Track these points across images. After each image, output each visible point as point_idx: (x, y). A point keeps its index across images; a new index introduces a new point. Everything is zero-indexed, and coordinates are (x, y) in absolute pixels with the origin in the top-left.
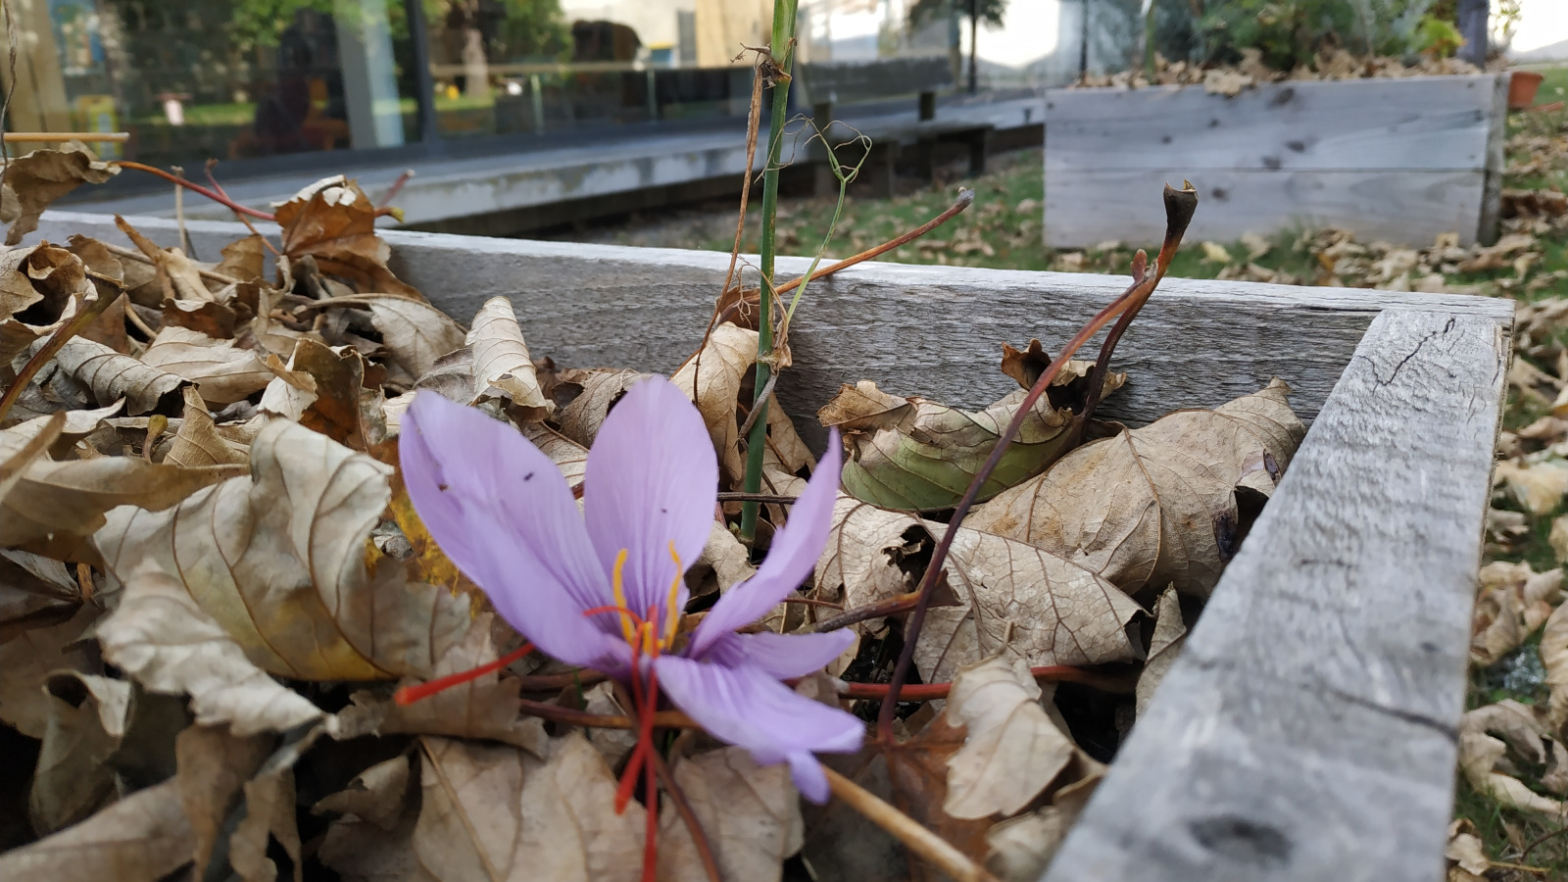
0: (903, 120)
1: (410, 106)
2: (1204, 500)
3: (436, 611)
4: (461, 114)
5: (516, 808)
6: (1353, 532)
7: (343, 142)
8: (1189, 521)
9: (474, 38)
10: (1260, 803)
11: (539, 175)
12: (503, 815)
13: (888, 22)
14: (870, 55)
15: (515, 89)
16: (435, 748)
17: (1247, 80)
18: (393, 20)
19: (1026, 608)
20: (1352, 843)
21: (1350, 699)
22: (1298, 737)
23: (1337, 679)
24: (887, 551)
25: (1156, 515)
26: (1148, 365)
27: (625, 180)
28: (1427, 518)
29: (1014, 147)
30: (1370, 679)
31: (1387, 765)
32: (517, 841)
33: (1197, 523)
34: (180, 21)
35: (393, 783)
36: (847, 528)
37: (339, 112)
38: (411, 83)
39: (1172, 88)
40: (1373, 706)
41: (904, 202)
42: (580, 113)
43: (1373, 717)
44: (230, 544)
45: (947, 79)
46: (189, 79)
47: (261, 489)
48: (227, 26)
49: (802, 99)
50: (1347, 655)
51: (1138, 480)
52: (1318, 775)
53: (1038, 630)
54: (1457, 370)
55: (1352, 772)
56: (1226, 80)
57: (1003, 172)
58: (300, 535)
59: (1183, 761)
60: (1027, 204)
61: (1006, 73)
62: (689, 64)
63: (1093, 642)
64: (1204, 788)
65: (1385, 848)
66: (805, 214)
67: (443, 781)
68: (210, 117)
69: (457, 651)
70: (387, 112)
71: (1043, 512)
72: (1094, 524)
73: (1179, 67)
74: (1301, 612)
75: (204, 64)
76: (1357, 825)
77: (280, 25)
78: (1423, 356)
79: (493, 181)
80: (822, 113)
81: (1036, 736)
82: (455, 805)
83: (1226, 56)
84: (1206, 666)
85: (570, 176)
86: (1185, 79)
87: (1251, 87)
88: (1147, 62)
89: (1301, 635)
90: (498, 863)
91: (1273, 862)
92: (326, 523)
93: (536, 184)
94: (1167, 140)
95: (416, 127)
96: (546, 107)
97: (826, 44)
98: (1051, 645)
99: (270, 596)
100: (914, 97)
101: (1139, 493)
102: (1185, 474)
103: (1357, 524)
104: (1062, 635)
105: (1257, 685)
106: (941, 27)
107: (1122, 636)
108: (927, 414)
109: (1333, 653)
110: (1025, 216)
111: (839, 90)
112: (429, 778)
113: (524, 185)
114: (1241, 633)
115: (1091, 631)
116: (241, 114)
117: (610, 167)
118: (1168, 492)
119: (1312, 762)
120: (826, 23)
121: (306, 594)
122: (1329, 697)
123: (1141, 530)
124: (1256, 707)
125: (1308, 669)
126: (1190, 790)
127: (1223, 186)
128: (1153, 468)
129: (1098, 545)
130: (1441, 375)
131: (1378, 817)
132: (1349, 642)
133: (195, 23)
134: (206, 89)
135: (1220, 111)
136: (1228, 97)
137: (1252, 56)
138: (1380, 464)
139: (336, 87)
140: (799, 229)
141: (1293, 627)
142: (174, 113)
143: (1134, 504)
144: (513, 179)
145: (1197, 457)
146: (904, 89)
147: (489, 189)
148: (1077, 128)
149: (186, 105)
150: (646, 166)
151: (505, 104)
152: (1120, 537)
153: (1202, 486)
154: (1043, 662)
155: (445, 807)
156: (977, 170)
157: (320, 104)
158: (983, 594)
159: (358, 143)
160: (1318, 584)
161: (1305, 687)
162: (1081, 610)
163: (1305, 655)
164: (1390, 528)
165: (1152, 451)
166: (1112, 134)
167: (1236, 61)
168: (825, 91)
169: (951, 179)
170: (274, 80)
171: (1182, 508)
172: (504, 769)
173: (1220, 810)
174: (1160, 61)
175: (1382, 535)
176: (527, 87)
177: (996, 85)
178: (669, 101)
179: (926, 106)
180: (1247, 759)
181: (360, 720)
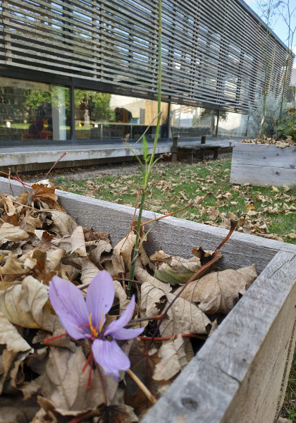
0: (196, 143)
1: (69, 128)
2: (232, 294)
3: (55, 321)
4: (82, 131)
5: (67, 364)
6: (243, 325)
7: (51, 137)
8: (227, 298)
9: (87, 111)
10: (196, 396)
11: (100, 151)
12: (64, 367)
13: (196, 115)
14: (190, 125)
15: (96, 126)
16: (52, 349)
17: (287, 144)
18: (67, 105)
19: (185, 319)
20: (209, 407)
21: (223, 372)
22: (209, 380)
23: (223, 367)
24: (156, 303)
25: (220, 296)
26: (227, 253)
27: (123, 154)
28: (260, 322)
29: (226, 152)
30: (229, 367)
31: (223, 389)
32: (66, 373)
33: (229, 299)
34: (13, 102)
35: (43, 354)
36: (149, 294)
37: (50, 129)
38: (69, 122)
39: (267, 144)
40: (227, 374)
41: (194, 165)
42: (112, 135)
43: (226, 377)
44: (16, 301)
45: (209, 133)
46: (13, 117)
47: (23, 291)
48: (24, 104)
49: (170, 136)
50: (227, 360)
51: (217, 287)
52: (209, 390)
53: (187, 324)
54: (288, 275)
55: (216, 390)
56: (282, 144)
57: (222, 159)
58: (30, 303)
59: (186, 384)
60: (227, 170)
61: (225, 131)
62: (142, 125)
63: (198, 330)
64: (187, 391)
65: (215, 409)
66: (168, 166)
67: (53, 357)
68: (17, 126)
69: (58, 330)
70: (63, 129)
71: (197, 290)
72: (206, 297)
73: (270, 139)
74: (223, 347)
75: (17, 113)
76: (212, 403)
77: (38, 105)
78: (282, 269)
79: (88, 152)
80: (175, 140)
81: (174, 364)
82: (55, 363)
83: (282, 137)
84: (199, 360)
85: (107, 152)
86: (271, 143)
87: (288, 146)
88: (261, 137)
89: (220, 354)
90: (62, 378)
91: (194, 409)
92: (36, 301)
93: (99, 153)
94: (265, 158)
95: (70, 134)
96: (103, 131)
97: (179, 120)
98: (189, 328)
99: (23, 312)
100: (200, 137)
101: (217, 290)
102: (228, 286)
103: (244, 323)
104: (192, 326)
105: (207, 367)
106: (210, 118)
107: (204, 329)
108: (174, 261)
109: (225, 360)
110: (226, 173)
111: (180, 134)
112: (50, 356)
113: (96, 153)
114: (209, 352)
115: (198, 327)
116: (25, 126)
117: (119, 150)
118: (224, 291)
119: (210, 387)
120: (179, 115)
121: (30, 313)
122: (219, 371)
123: (216, 300)
124: (204, 372)
125: (218, 363)
126: (184, 391)
127: (279, 171)
128: (222, 284)
129: (206, 302)
130: (283, 276)
131: (216, 402)
132: (229, 357)
133: (16, 103)
134: (17, 119)
135: (279, 152)
136: (282, 148)
137: (289, 138)
138: (257, 305)
139: (50, 122)
140: (166, 171)
141: (219, 351)
142: (9, 125)
143: (216, 293)
144: (93, 151)
145: (231, 282)
146: (198, 135)
147: (87, 153)
148: (241, 153)
149: (12, 123)
150: (128, 151)
151: (94, 130)
152: (211, 301)
153: (232, 290)
154: (187, 333)
155: (53, 363)
156: (215, 158)
157: (46, 126)
158: (177, 314)
159: (54, 139)
160: (229, 340)
161: (216, 368)
162: (197, 321)
163: (219, 359)
164: (250, 325)
165: (222, 279)
166: (250, 155)
167: (285, 138)
168: (177, 134)
169: (208, 160)
170: (35, 119)
171: (227, 295)
172: (66, 354)
173: (188, 396)
174: (265, 137)
175: (248, 327)
176: (99, 125)
177: (223, 134)
178: (136, 133)
179: (203, 141)
180: (198, 385)
181: (38, 339)
